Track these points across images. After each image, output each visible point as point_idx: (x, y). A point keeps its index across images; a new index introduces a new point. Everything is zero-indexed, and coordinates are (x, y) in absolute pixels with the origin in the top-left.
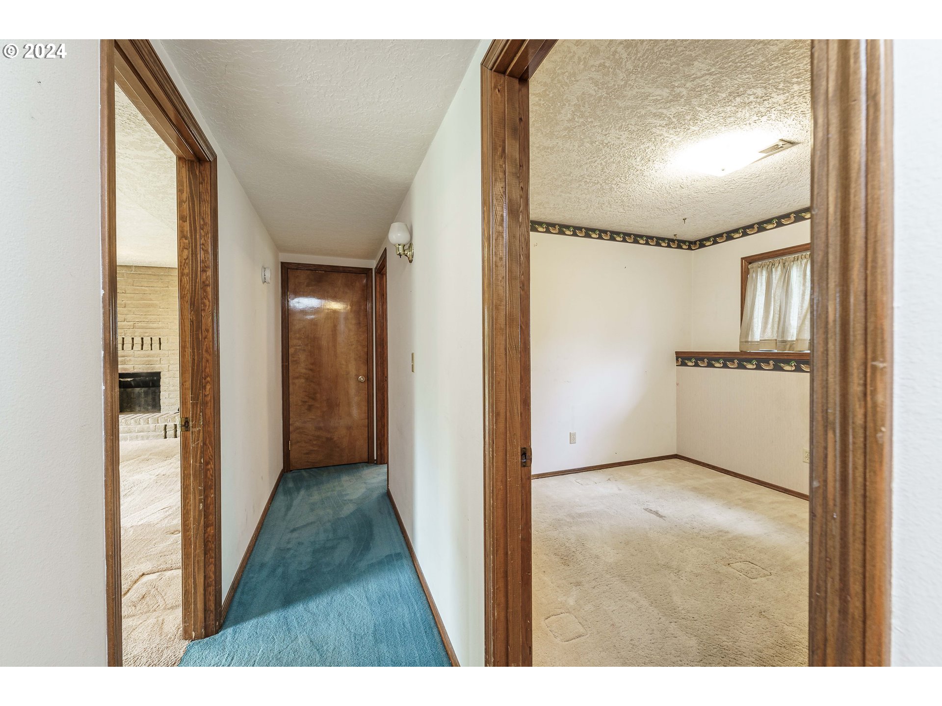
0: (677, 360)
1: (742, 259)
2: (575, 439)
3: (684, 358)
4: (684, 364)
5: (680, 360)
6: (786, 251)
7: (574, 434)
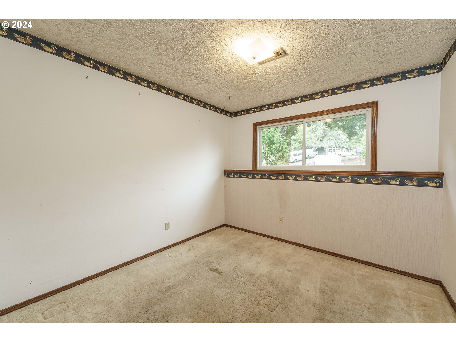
0: (225, 174)
1: (253, 124)
2: (168, 226)
3: (228, 173)
4: (228, 176)
5: (226, 174)
6: (271, 121)
7: (168, 223)
